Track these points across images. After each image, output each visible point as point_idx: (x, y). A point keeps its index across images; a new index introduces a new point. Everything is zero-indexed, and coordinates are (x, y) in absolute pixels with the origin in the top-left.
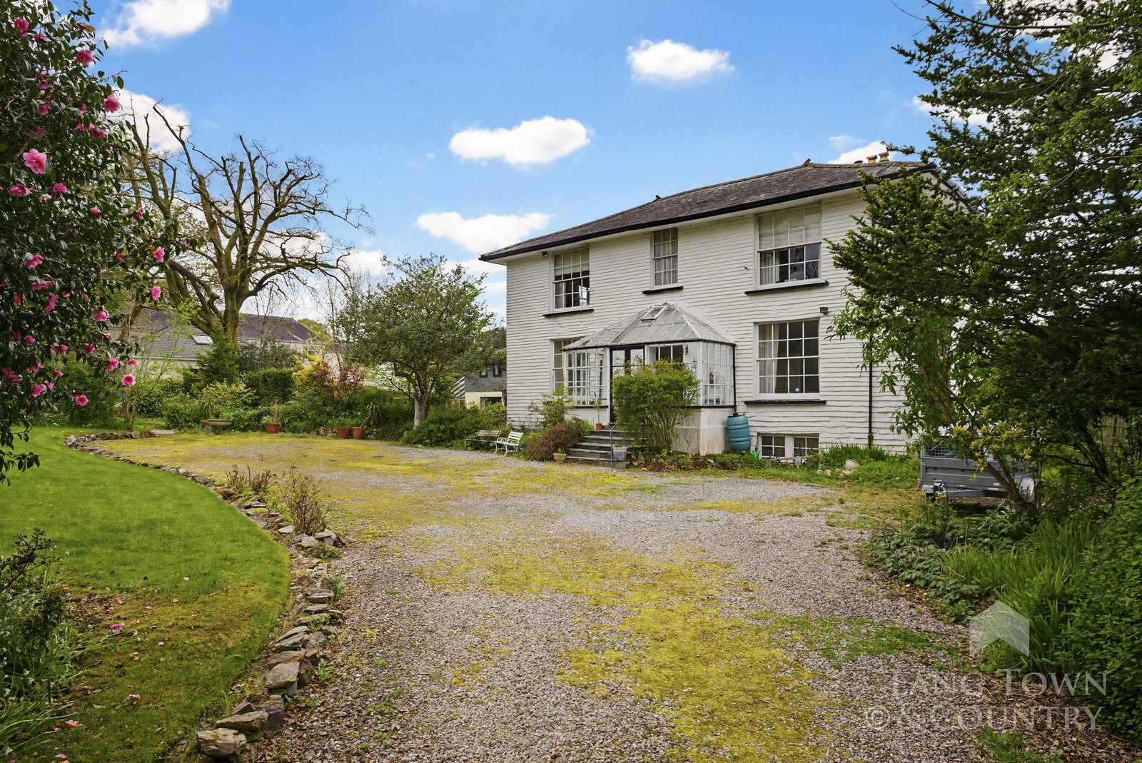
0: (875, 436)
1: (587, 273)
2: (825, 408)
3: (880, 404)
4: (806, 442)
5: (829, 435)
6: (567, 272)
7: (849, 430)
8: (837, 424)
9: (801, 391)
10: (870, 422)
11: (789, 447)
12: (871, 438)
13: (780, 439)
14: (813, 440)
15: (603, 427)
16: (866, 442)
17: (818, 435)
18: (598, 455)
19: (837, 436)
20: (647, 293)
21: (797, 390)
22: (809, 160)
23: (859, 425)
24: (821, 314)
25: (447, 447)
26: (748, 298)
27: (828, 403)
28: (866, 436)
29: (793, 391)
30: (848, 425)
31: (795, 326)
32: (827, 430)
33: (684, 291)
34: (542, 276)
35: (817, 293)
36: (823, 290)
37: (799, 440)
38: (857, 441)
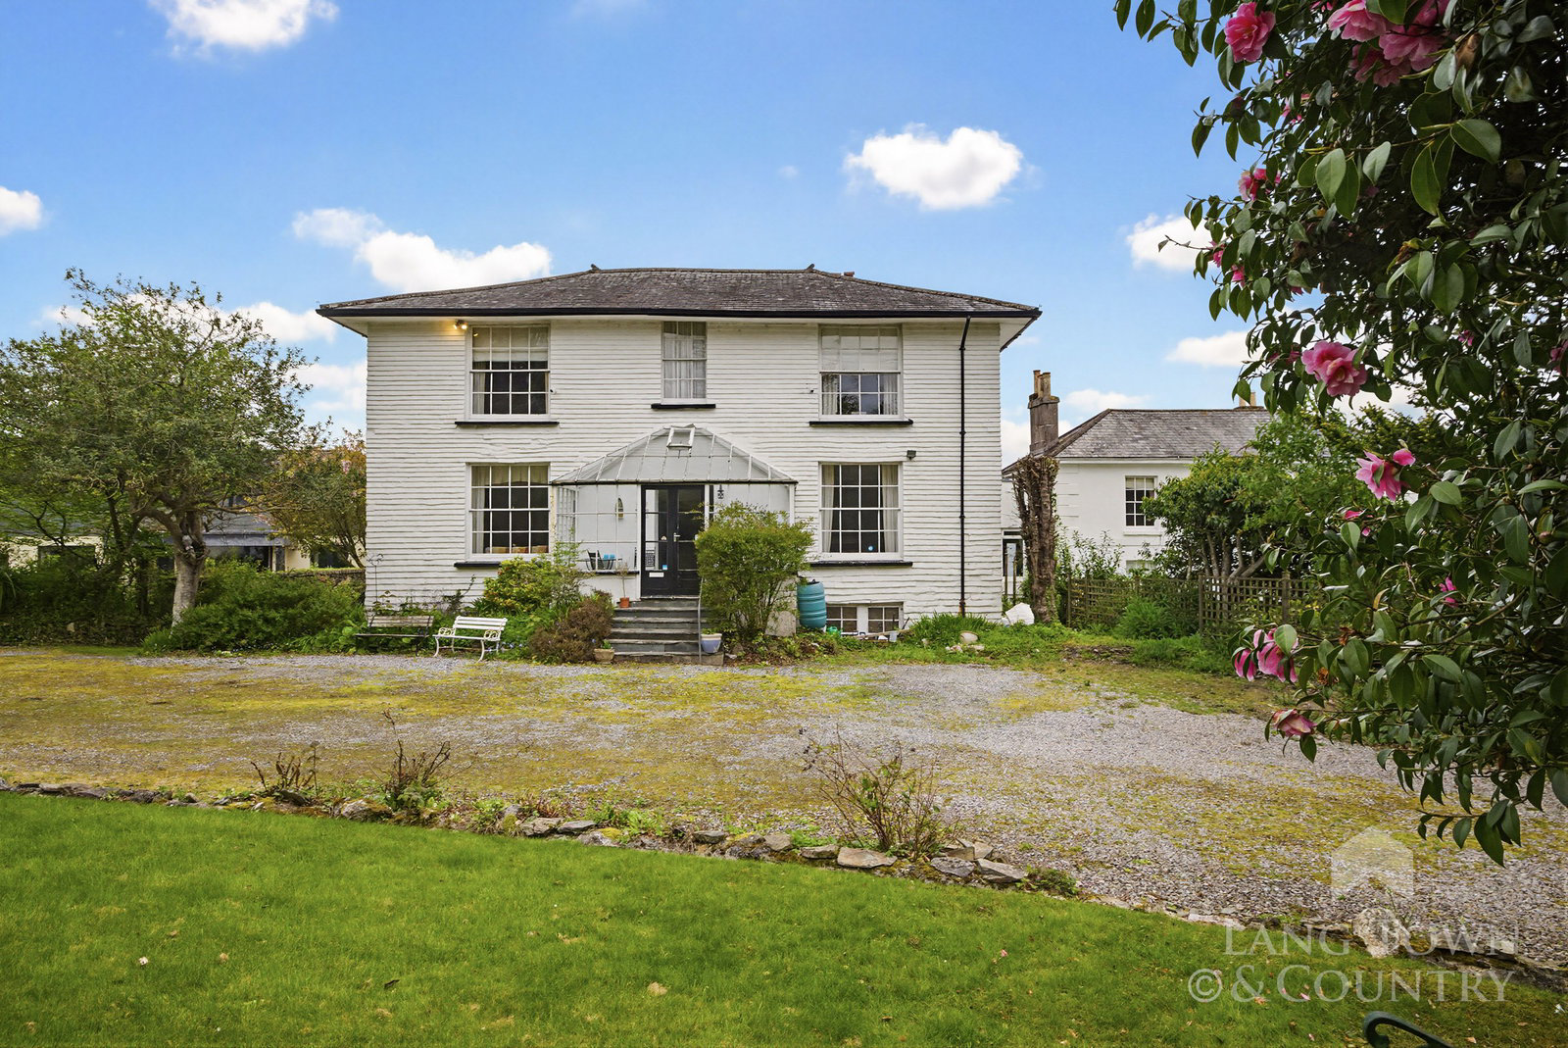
0: (967, 603)
1: (544, 364)
2: (909, 571)
3: (972, 566)
4: (886, 613)
5: (915, 603)
6: (501, 358)
7: (938, 596)
8: (928, 589)
9: (876, 550)
10: (963, 587)
11: (863, 620)
12: (962, 605)
13: (851, 610)
14: (894, 609)
15: (630, 604)
16: (958, 609)
17: (902, 603)
18: (663, 647)
19: (925, 604)
20: (656, 407)
21: (870, 548)
22: (813, 265)
23: (950, 590)
24: (905, 459)
25: (287, 650)
26: (811, 429)
27: (914, 565)
28: (958, 603)
29: (864, 550)
30: (937, 590)
31: (871, 471)
32: (914, 597)
33: (716, 410)
34: (451, 358)
35: (897, 433)
36: (905, 430)
37: (874, 610)
38: (947, 610)
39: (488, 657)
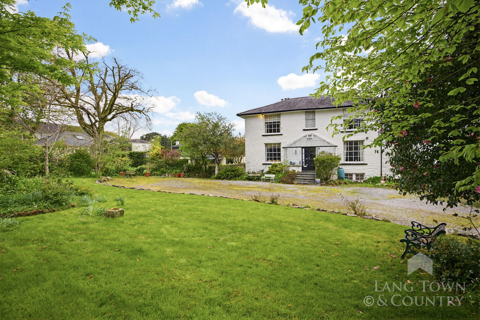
0: (383, 174)
1: (279, 122)
2: (367, 166)
3: (384, 165)
4: (360, 176)
5: (368, 173)
6: (271, 121)
7: (374, 172)
8: (372, 170)
9: (357, 161)
10: (381, 170)
11: (354, 177)
13: (351, 175)
14: (362, 175)
15: (300, 172)
16: (380, 175)
17: (365, 173)
19: (371, 174)
20: (304, 130)
23: (378, 170)
24: (365, 139)
26: (341, 133)
27: (368, 164)
29: (355, 161)
31: (356, 142)
33: (318, 130)
34: (261, 122)
37: (357, 175)
38: (377, 175)
39: (272, 182)
